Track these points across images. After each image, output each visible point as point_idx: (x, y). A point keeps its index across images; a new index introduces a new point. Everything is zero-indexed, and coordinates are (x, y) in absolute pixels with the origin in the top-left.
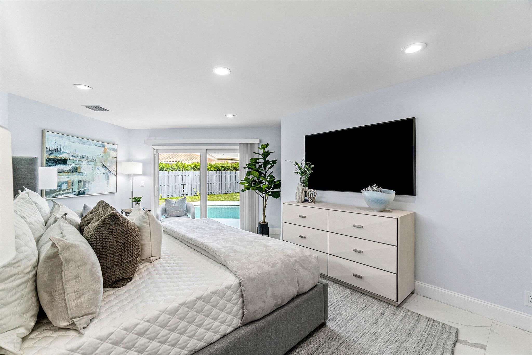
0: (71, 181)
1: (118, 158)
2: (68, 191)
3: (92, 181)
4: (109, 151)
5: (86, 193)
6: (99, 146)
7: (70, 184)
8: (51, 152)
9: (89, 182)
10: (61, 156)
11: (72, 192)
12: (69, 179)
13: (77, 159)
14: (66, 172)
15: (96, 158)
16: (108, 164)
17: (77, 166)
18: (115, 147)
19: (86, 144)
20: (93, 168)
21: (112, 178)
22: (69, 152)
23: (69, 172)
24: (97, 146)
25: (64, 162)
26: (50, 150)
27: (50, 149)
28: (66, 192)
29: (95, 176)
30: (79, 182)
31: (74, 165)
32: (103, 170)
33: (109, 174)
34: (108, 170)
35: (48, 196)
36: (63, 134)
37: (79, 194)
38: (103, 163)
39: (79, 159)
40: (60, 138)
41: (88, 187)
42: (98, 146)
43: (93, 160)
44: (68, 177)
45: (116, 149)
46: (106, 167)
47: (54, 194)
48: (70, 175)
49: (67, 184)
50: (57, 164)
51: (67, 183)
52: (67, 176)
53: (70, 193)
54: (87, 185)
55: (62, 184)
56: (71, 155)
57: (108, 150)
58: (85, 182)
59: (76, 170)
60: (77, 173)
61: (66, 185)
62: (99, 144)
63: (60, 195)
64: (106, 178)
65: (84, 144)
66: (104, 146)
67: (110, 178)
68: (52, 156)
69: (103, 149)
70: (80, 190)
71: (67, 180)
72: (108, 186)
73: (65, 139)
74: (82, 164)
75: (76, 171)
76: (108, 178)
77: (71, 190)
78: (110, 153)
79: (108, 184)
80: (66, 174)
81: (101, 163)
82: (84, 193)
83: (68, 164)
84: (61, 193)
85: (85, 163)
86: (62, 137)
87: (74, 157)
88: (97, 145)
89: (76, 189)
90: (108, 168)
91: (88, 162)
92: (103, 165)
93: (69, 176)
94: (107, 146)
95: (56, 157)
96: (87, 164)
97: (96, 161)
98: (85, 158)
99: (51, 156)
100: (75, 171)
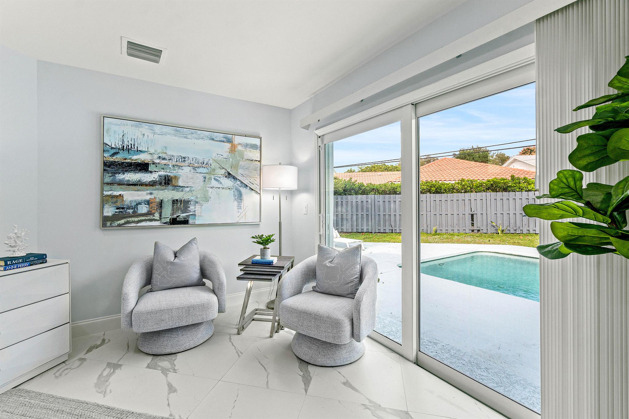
0: (158, 200)
1: (263, 162)
2: (151, 217)
3: (203, 201)
4: (242, 149)
5: (191, 221)
6: (220, 141)
7: (154, 205)
8: (114, 151)
9: (197, 202)
10: (135, 157)
11: (158, 219)
12: (152, 197)
13: (170, 163)
14: (146, 185)
15: (211, 161)
16: (240, 171)
17: (169, 174)
18: (256, 141)
19: (189, 136)
20: (205, 178)
21: (251, 198)
22: (152, 151)
23: (152, 184)
24: (213, 139)
25: (143, 167)
26: (112, 148)
27: (113, 146)
28: (147, 218)
29: (210, 193)
30: (175, 202)
31: (162, 173)
32: (228, 182)
33: (243, 190)
34: (239, 183)
35: (108, 224)
36: (140, 122)
37: (174, 222)
38: (229, 170)
39: (174, 163)
40: (133, 128)
41: (195, 211)
42: (217, 141)
43: (203, 164)
44: (151, 194)
45: (259, 144)
46: (235, 178)
47: (122, 221)
48: (155, 190)
49: (148, 204)
50: (126, 171)
51: (148, 202)
52: (149, 192)
53: (155, 220)
54: (192, 208)
55: (137, 205)
56: (156, 156)
57: (240, 148)
58: (186, 203)
59: (167, 181)
60: (170, 187)
61: (147, 206)
62: (220, 136)
63: (134, 222)
64: (235, 195)
65: (186, 138)
66: (229, 141)
67: (245, 197)
68: (118, 158)
69: (228, 145)
70: (178, 216)
71: (148, 197)
72: (240, 210)
73: (145, 128)
74: (180, 171)
75: (168, 184)
76: (240, 196)
77: (157, 216)
78: (245, 153)
79: (239, 207)
80: (148, 187)
81: (223, 171)
82: (185, 222)
83: (151, 172)
84: (136, 219)
85: (187, 170)
86: (136, 126)
87: (164, 159)
88: (215, 139)
89: (168, 212)
90: (240, 179)
91: (194, 168)
92: (229, 174)
93: (153, 192)
94: (237, 140)
95: (125, 159)
96: (192, 171)
97: (213, 167)
98: (187, 162)
99: (114, 158)
100: (165, 184)
